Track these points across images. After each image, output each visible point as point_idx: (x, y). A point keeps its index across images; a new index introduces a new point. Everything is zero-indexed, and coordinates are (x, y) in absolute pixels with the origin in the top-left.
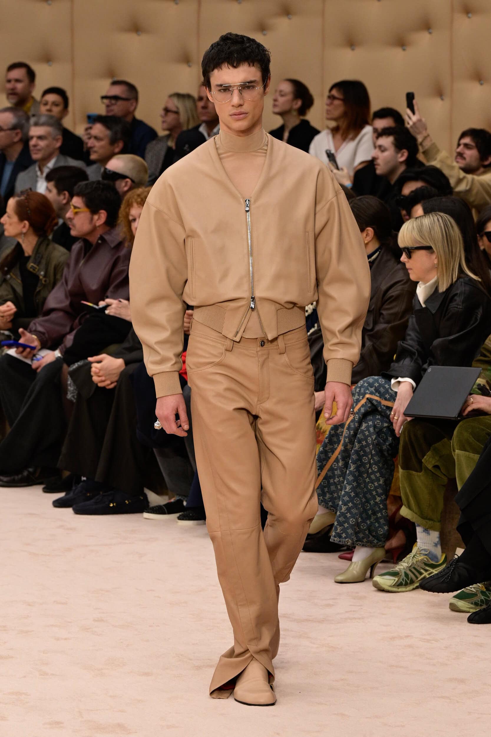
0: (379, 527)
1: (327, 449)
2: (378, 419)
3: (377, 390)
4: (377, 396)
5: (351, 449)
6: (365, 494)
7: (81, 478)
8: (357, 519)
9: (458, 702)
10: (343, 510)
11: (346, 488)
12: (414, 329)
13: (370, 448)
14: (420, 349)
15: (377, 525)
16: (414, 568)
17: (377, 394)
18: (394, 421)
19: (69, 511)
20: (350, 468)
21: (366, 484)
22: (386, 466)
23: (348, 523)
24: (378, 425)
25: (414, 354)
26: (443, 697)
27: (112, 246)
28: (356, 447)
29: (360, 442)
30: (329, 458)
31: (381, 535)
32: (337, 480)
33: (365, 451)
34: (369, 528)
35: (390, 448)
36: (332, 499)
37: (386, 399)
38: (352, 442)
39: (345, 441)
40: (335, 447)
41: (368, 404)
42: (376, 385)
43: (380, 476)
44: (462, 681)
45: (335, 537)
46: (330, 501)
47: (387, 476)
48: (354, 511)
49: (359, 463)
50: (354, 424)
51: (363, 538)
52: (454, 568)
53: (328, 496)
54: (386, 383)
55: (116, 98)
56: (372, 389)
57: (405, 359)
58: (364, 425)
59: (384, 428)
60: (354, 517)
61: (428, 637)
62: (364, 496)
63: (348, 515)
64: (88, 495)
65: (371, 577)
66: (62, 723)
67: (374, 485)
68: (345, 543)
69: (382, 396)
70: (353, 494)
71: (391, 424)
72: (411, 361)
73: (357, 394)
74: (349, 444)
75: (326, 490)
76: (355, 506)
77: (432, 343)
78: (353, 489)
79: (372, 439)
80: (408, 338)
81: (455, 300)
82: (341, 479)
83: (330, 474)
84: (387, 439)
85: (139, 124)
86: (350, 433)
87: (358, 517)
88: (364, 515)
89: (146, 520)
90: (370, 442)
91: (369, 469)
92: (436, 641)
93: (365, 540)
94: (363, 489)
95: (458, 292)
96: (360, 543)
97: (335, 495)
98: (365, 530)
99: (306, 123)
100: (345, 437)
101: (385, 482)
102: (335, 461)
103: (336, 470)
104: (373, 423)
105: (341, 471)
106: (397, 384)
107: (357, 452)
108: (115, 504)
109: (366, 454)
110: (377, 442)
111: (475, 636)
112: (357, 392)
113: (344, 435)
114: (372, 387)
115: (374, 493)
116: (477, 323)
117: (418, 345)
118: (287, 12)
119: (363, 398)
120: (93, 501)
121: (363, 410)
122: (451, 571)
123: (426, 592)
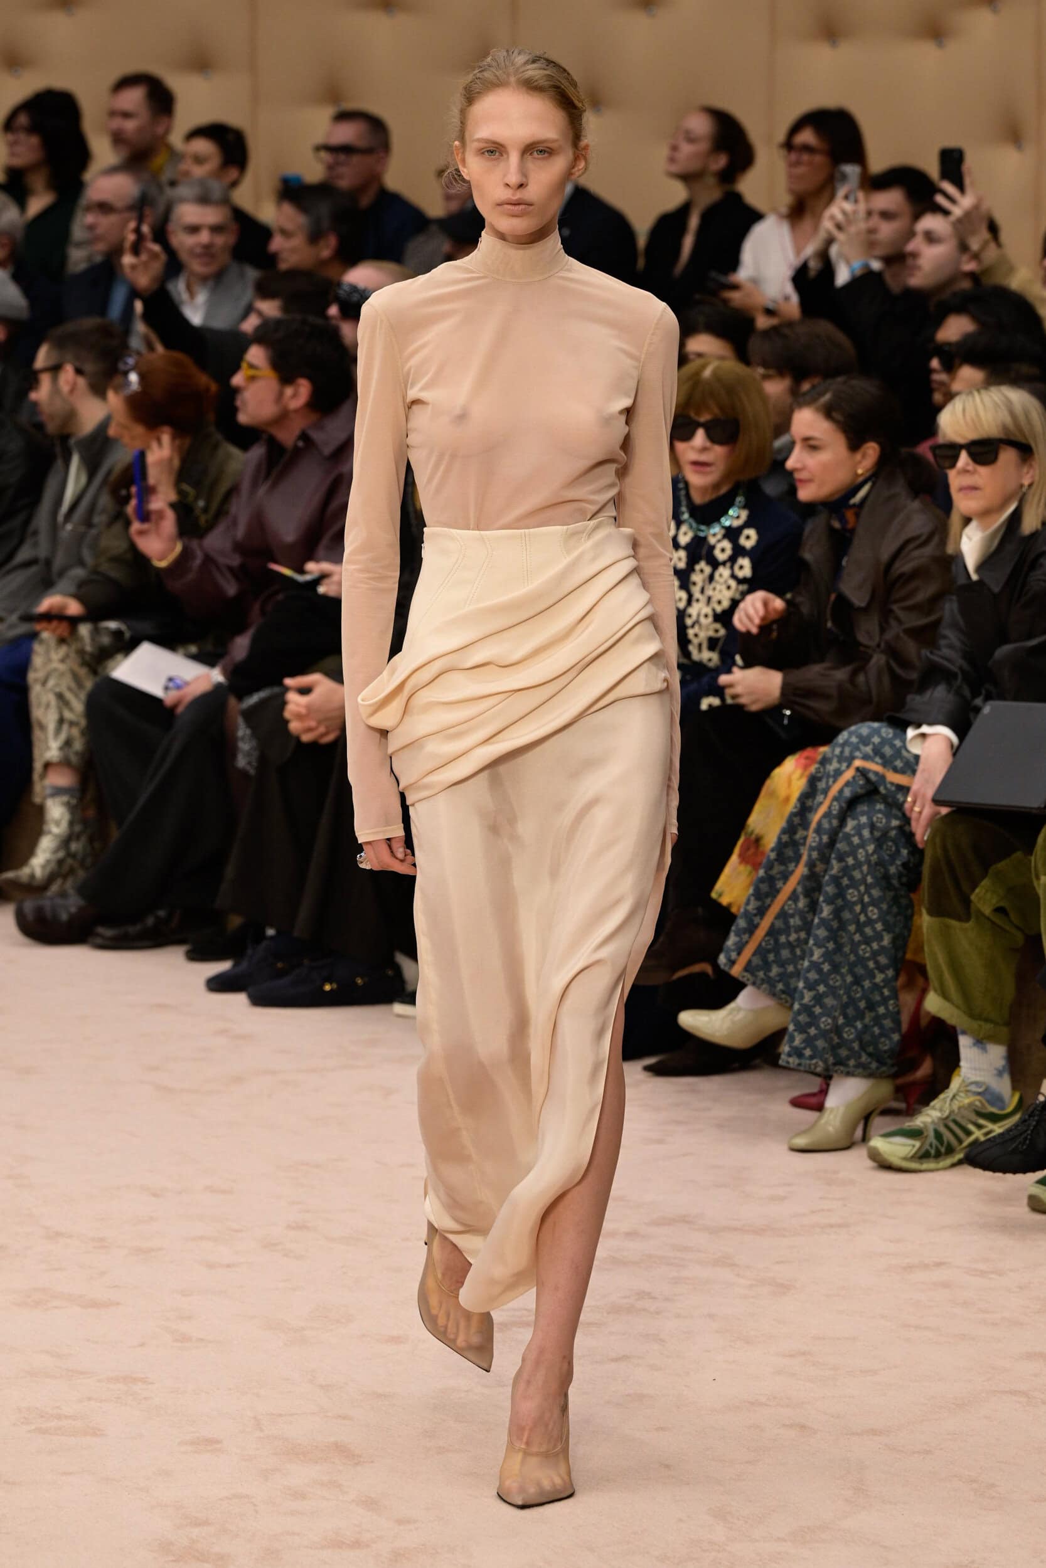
0: (880, 1035)
1: (773, 872)
2: (879, 811)
3: (877, 751)
4: (877, 763)
5: (822, 873)
6: (852, 966)
7: (264, 932)
8: (835, 1019)
10: (806, 1000)
11: (812, 955)
12: (954, 626)
13: (861, 872)
14: (965, 665)
15: (876, 1030)
16: (955, 1121)
17: (878, 759)
18: (914, 816)
20: (821, 912)
21: (854, 946)
22: (895, 909)
23: (818, 1028)
24: (879, 825)
25: (955, 676)
26: (1012, 1392)
27: (327, 450)
28: (833, 868)
29: (841, 858)
30: (778, 891)
31: (886, 1051)
32: (792, 937)
33: (851, 878)
34: (860, 1038)
35: (905, 872)
36: (785, 977)
37: (896, 770)
38: (825, 859)
39: (810, 856)
40: (790, 869)
41: (860, 780)
42: (876, 740)
43: (883, 930)
45: (789, 1055)
46: (779, 982)
47: (897, 931)
48: (829, 1002)
49: (839, 902)
50: (831, 823)
51: (849, 1059)
52: (1038, 1122)
53: (775, 971)
54: (895, 736)
55: (346, 149)
56: (868, 749)
57: (936, 686)
58: (850, 824)
59: (892, 829)
60: (829, 1016)
61: (981, 1266)
62: (851, 972)
63: (817, 1010)
64: (280, 965)
65: (865, 1139)
66: (219, 1442)
67: (871, 947)
68: (809, 1068)
69: (887, 762)
70: (826, 967)
72: (949, 691)
73: (835, 759)
74: (818, 863)
75: (771, 957)
76: (832, 991)
77: (992, 654)
78: (827, 956)
79: (867, 852)
80: (942, 642)
82: (802, 935)
83: (779, 924)
84: (898, 852)
85: (391, 201)
86: (821, 839)
87: (837, 1014)
88: (850, 1011)
89: (400, 1019)
90: (863, 859)
91: (860, 913)
92: (1000, 1273)
93: (852, 1063)
94: (845, 955)
96: (842, 1068)
97: (791, 968)
98: (852, 1041)
99: (735, 200)
100: (812, 849)
101: (894, 941)
102: (789, 899)
103: (793, 915)
104: (870, 819)
105: (803, 918)
106: (920, 739)
107: (836, 880)
108: (334, 986)
109: (854, 884)
110: (878, 858)
112: (837, 756)
113: (808, 844)
114: (865, 744)
115: (871, 964)
117: (964, 657)
119: (848, 766)
120: (290, 978)
121: (848, 793)
122: (1032, 1128)
123: (979, 1172)
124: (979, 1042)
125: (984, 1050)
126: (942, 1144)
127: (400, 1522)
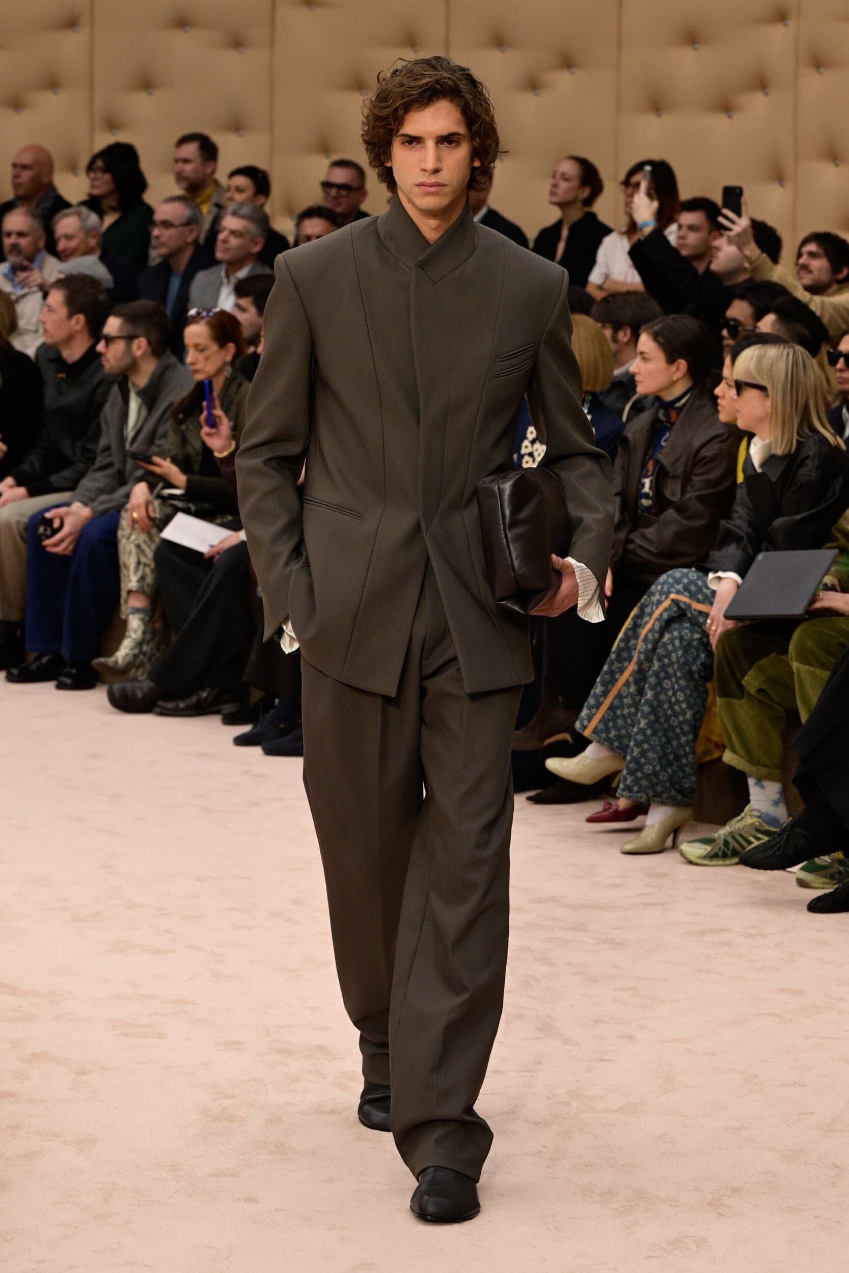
0: (683, 777)
1: (614, 667)
2: (686, 628)
3: (686, 588)
4: (686, 596)
5: (647, 669)
6: (665, 732)
7: (273, 702)
8: (654, 767)
9: (791, 1021)
10: (635, 754)
11: (639, 723)
12: (743, 504)
13: (673, 669)
14: (750, 531)
15: (680, 774)
16: (740, 835)
17: (686, 594)
18: (711, 633)
19: (257, 751)
20: (646, 695)
21: (668, 718)
22: (695, 694)
23: (643, 772)
24: (686, 637)
25: (742, 538)
26: (770, 1015)
28: (654, 666)
29: (660, 659)
30: (616, 680)
31: (687, 788)
32: (626, 711)
33: (666, 673)
34: (670, 779)
35: (702, 669)
36: (619, 737)
37: (698, 601)
38: (649, 660)
39: (639, 657)
40: (625, 666)
41: (674, 607)
42: (685, 581)
43: (686, 708)
44: (799, 993)
45: (623, 790)
46: (615, 741)
47: (696, 708)
48: (651, 755)
49: (658, 689)
50: (653, 636)
51: (662, 792)
52: (788, 836)
53: (613, 733)
54: (698, 578)
56: (680, 587)
57: (730, 545)
58: (667, 637)
59: (694, 640)
60: (650, 764)
61: (752, 931)
62: (665, 735)
63: (643, 760)
64: (282, 727)
65: (674, 846)
66: (242, 1043)
67: (678, 719)
68: (637, 799)
69: (692, 596)
70: (649, 732)
71: (707, 636)
72: (738, 548)
73: (657, 593)
74: (644, 662)
75: (611, 724)
76: (652, 748)
77: (771, 524)
78: (650, 725)
79: (677, 655)
80: (735, 515)
81: (807, 465)
82: (633, 710)
83: (617, 702)
84: (698, 656)
86: (647, 647)
87: (656, 763)
88: (664, 762)
90: (675, 660)
91: (672, 696)
92: (764, 936)
93: (665, 795)
94: (662, 724)
95: (811, 453)
96: (658, 799)
97: (623, 732)
98: (665, 781)
99: (591, 218)
100: (640, 653)
101: (694, 715)
102: (624, 685)
103: (626, 697)
104: (680, 633)
105: (633, 699)
106: (717, 581)
107: (656, 674)
109: (668, 676)
110: (685, 660)
111: (818, 930)
112: (659, 591)
113: (637, 650)
114: (678, 584)
115: (678, 730)
116: (834, 497)
117: (749, 526)
118: (568, 63)
119: (666, 598)
121: (665, 616)
122: (784, 840)
123: (748, 869)
124: (759, 781)
125: (763, 787)
126: (728, 849)
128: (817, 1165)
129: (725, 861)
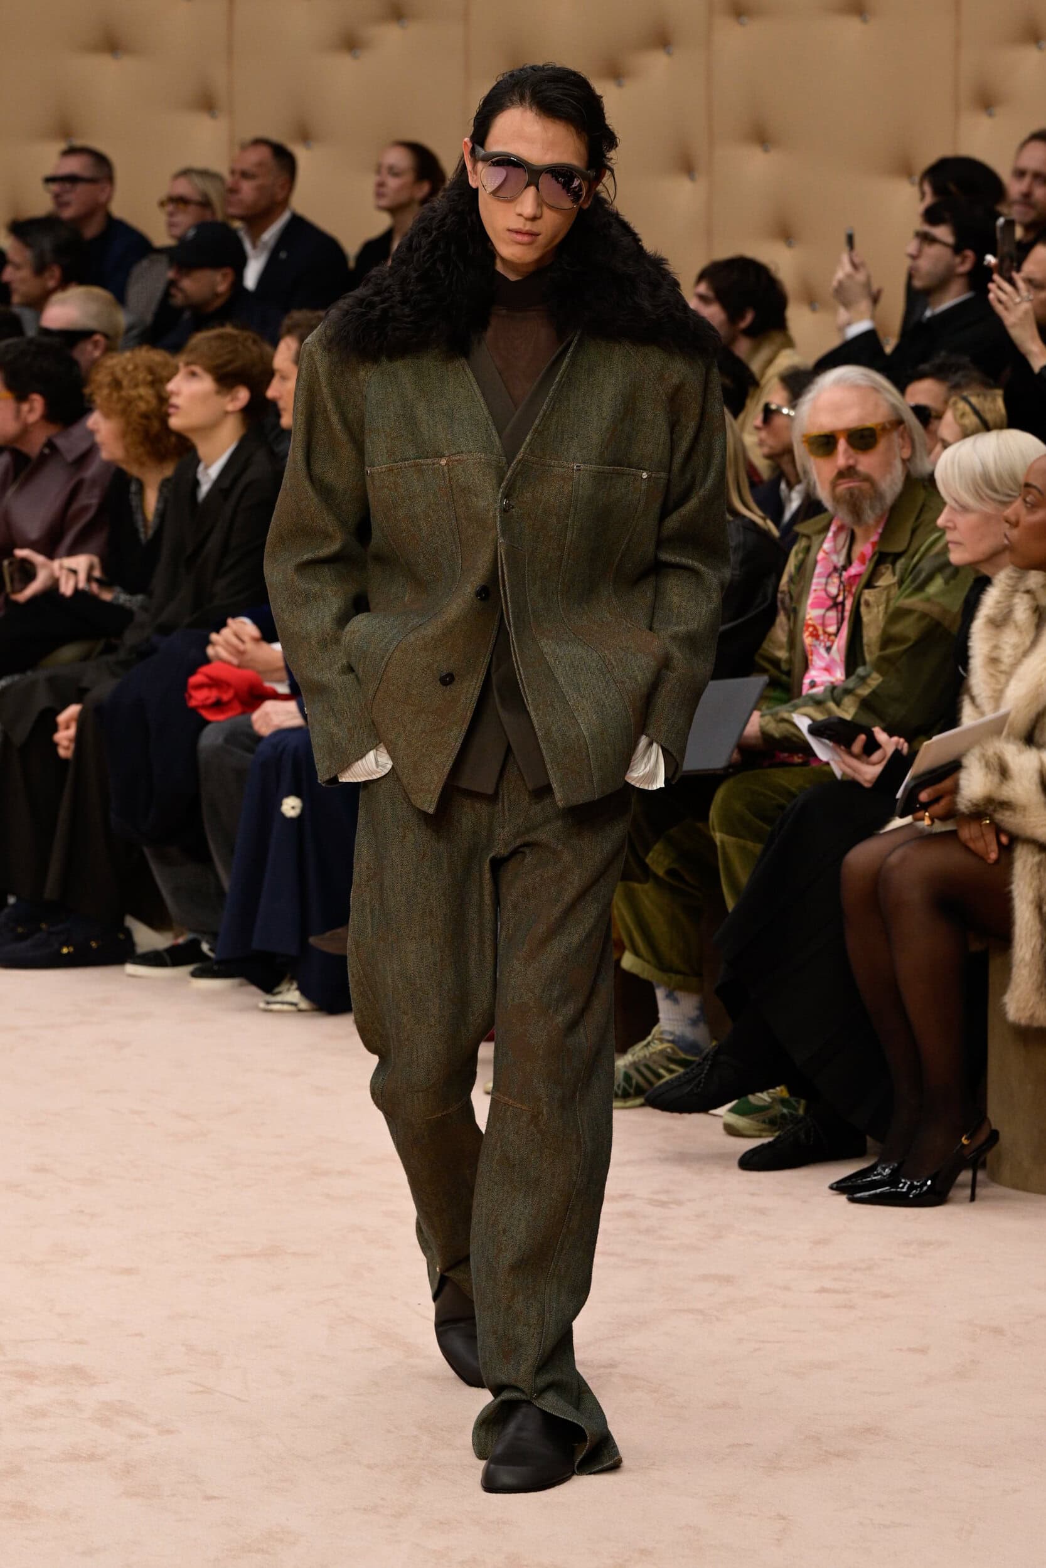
7: (6, 900)
9: (718, 1319)
26: (690, 1311)
27: (70, 457)
52: (711, 1066)
55: (72, 179)
61: (663, 1197)
64: (20, 930)
85: (117, 229)
89: (130, 978)
92: (680, 1203)
95: (733, 544)
108: (71, 949)
111: (753, 1194)
116: (766, 605)
118: (397, 14)
120: (29, 942)
122: (705, 1072)
123: (658, 1112)
124: (670, 996)
125: (676, 1001)
126: (630, 1086)
127: (131, 1437)
128: (755, 1516)
129: (625, 1102)
